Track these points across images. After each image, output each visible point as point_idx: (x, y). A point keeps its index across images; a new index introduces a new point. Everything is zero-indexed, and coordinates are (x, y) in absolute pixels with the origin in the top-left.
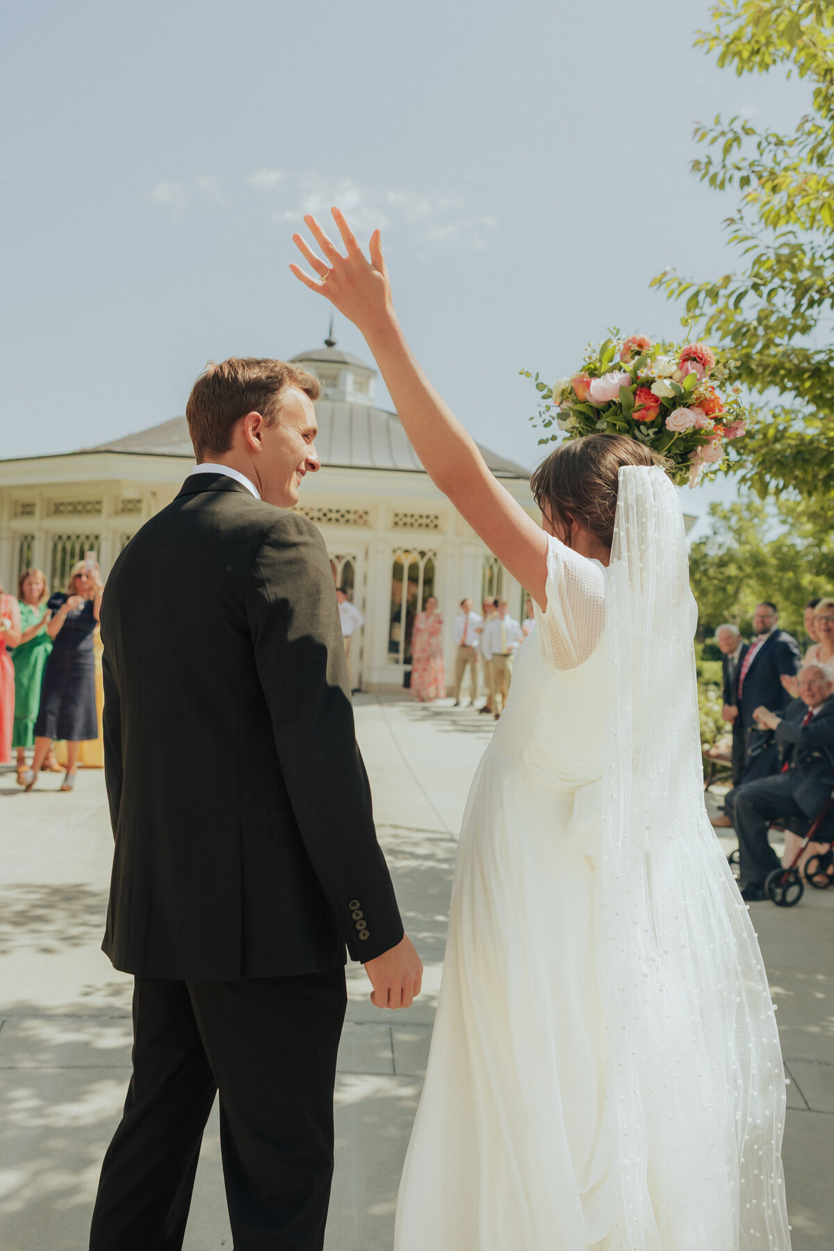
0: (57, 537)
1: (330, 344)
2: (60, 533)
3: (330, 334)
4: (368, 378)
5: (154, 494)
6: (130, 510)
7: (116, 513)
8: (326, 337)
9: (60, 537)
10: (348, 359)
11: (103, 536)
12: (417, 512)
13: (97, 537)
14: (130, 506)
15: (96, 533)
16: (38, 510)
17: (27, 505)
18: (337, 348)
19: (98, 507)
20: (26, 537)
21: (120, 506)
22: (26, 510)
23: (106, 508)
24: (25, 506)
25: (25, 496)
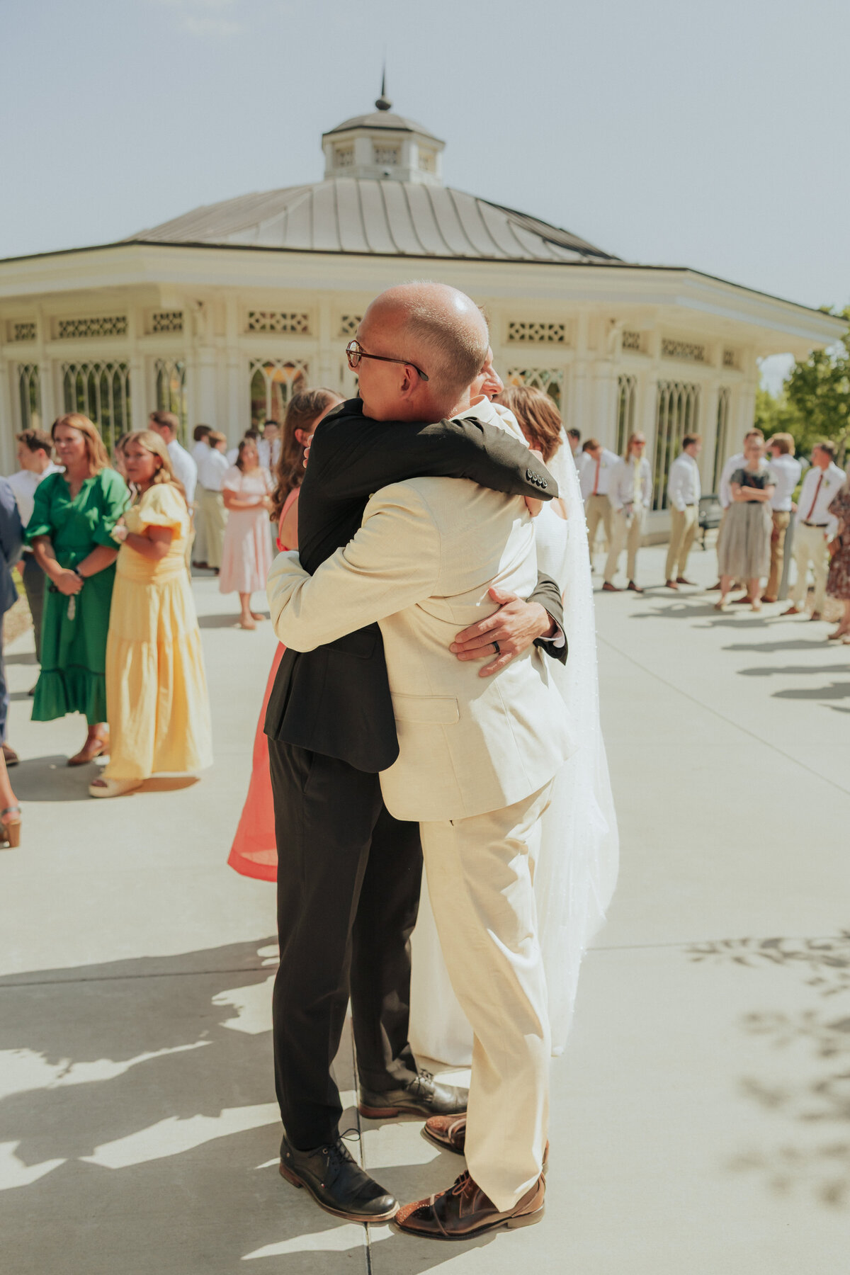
0: (67, 368)
1: (382, 106)
2: (72, 362)
3: (383, 93)
4: (435, 151)
5: (200, 304)
6: (165, 328)
7: (147, 333)
8: (378, 96)
9: (73, 368)
10: (411, 126)
11: (132, 363)
12: (537, 321)
13: (123, 366)
14: (165, 322)
15: (122, 360)
16: (39, 331)
17: (23, 326)
18: (393, 111)
19: (120, 325)
20: (26, 369)
21: (152, 323)
22: (24, 332)
23: (133, 326)
24: (20, 327)
25: (21, 314)
